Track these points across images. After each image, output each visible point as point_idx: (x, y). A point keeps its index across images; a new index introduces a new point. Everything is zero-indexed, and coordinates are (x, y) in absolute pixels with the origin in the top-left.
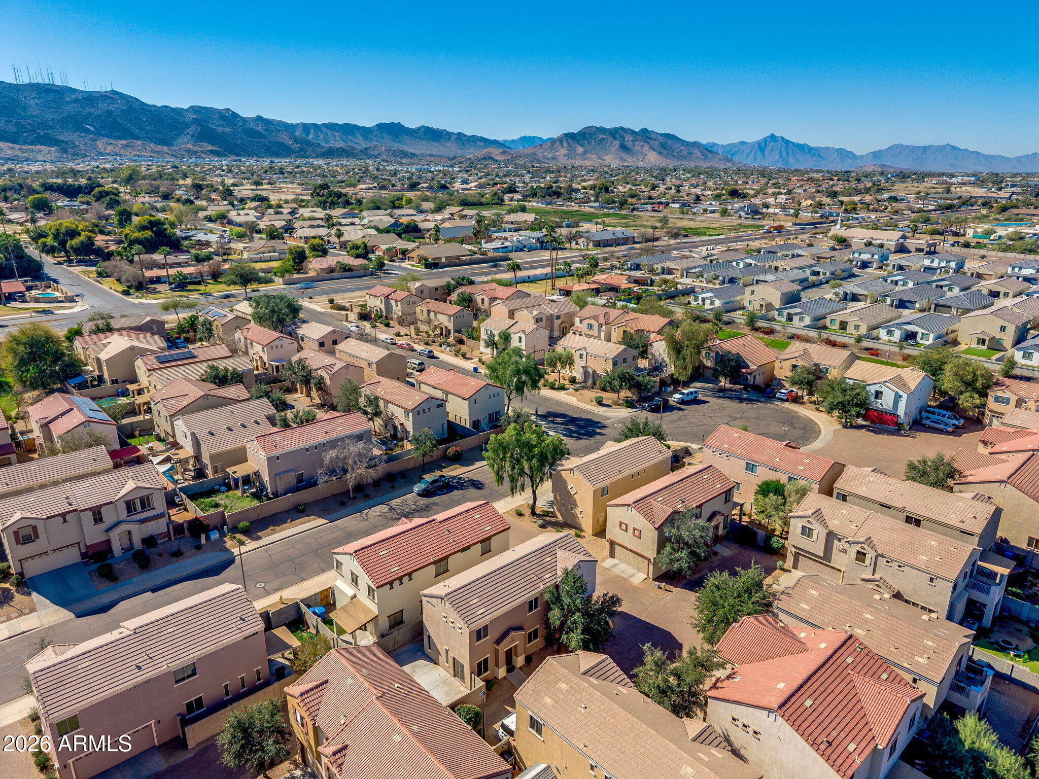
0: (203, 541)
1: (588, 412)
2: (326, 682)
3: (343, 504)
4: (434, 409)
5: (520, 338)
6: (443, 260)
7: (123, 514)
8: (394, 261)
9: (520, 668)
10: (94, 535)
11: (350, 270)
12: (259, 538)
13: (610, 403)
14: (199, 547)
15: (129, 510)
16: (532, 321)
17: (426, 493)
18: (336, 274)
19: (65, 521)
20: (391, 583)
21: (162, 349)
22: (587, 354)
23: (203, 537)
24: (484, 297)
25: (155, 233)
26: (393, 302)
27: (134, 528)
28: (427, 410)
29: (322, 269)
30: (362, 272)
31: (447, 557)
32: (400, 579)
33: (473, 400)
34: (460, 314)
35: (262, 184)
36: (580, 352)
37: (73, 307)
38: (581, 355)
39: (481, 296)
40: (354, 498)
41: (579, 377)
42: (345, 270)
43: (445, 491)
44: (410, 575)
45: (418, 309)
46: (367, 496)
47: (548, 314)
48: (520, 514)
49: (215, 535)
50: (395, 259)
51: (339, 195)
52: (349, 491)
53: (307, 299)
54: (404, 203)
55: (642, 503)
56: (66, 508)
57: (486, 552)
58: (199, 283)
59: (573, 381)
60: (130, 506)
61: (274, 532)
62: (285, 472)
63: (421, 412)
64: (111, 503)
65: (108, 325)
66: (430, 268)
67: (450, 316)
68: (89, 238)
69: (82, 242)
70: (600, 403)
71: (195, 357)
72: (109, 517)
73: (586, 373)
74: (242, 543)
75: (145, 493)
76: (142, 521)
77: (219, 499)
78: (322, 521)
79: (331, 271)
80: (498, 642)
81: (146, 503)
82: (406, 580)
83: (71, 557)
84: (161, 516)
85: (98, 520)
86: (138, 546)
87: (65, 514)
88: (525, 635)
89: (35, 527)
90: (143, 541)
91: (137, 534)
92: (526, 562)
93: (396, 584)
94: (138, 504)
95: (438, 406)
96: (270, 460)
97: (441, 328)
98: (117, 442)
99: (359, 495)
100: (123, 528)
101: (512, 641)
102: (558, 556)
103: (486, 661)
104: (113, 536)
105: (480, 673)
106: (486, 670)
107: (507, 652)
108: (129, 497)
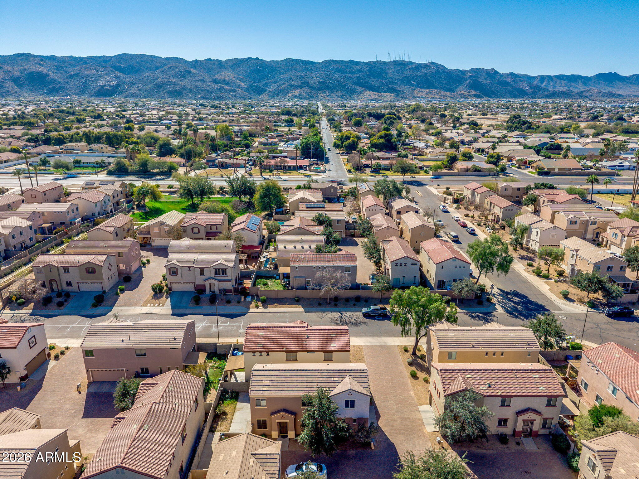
0: (242, 300)
1: (548, 299)
2: (157, 384)
3: (320, 304)
4: (409, 265)
5: (537, 232)
6: (556, 170)
7: (213, 275)
8: (520, 168)
9: (290, 439)
10: (200, 281)
11: (480, 171)
12: (267, 307)
13: (575, 298)
14: (239, 302)
15: (216, 274)
16: (566, 222)
17: (367, 316)
18: (469, 173)
19: (189, 270)
20: (254, 352)
21: (318, 201)
22: (577, 255)
23: (243, 297)
24: (545, 199)
25: (386, 140)
26: (476, 194)
27: (216, 283)
28: (403, 265)
29: (462, 169)
30: (487, 173)
31: (296, 352)
32: (261, 352)
33: (440, 266)
34: (510, 208)
35: (487, 115)
36: (572, 252)
37: (320, 175)
38: (573, 255)
39: (543, 198)
40: (330, 303)
41: (567, 272)
42: (475, 171)
43: (381, 318)
44: (268, 352)
45: (486, 200)
46: (336, 305)
47: (583, 219)
48: (406, 351)
49: (249, 299)
50: (522, 167)
51: (524, 123)
52: (327, 299)
53: (436, 186)
54: (572, 129)
55: (447, 373)
56: (191, 264)
57: (328, 360)
58: (388, 170)
59: (561, 274)
60: (217, 271)
61: (276, 307)
62: (299, 277)
63: (399, 265)
64: (208, 267)
65: (310, 185)
66: (542, 175)
67: (501, 208)
68: (353, 141)
69: (349, 143)
70: (566, 296)
71: (324, 208)
72: (207, 274)
73: (573, 270)
74: (257, 307)
75: (225, 267)
76: (220, 281)
77: (270, 282)
78: (302, 310)
79: (467, 170)
80: (272, 414)
81: (224, 272)
82: (264, 354)
83: (191, 288)
84: (230, 281)
85: (202, 274)
86: (217, 292)
87: (189, 267)
88: (295, 419)
89: (177, 269)
90: (220, 290)
91: (217, 286)
92: (319, 374)
93: (257, 354)
94: (221, 271)
95: (413, 264)
96: (292, 268)
97: (495, 216)
98: (255, 242)
99: (333, 303)
100: (212, 281)
101: (283, 417)
102: (344, 380)
103: (265, 422)
104: (207, 284)
105: (259, 427)
106: (265, 427)
107: (279, 423)
108: (216, 267)
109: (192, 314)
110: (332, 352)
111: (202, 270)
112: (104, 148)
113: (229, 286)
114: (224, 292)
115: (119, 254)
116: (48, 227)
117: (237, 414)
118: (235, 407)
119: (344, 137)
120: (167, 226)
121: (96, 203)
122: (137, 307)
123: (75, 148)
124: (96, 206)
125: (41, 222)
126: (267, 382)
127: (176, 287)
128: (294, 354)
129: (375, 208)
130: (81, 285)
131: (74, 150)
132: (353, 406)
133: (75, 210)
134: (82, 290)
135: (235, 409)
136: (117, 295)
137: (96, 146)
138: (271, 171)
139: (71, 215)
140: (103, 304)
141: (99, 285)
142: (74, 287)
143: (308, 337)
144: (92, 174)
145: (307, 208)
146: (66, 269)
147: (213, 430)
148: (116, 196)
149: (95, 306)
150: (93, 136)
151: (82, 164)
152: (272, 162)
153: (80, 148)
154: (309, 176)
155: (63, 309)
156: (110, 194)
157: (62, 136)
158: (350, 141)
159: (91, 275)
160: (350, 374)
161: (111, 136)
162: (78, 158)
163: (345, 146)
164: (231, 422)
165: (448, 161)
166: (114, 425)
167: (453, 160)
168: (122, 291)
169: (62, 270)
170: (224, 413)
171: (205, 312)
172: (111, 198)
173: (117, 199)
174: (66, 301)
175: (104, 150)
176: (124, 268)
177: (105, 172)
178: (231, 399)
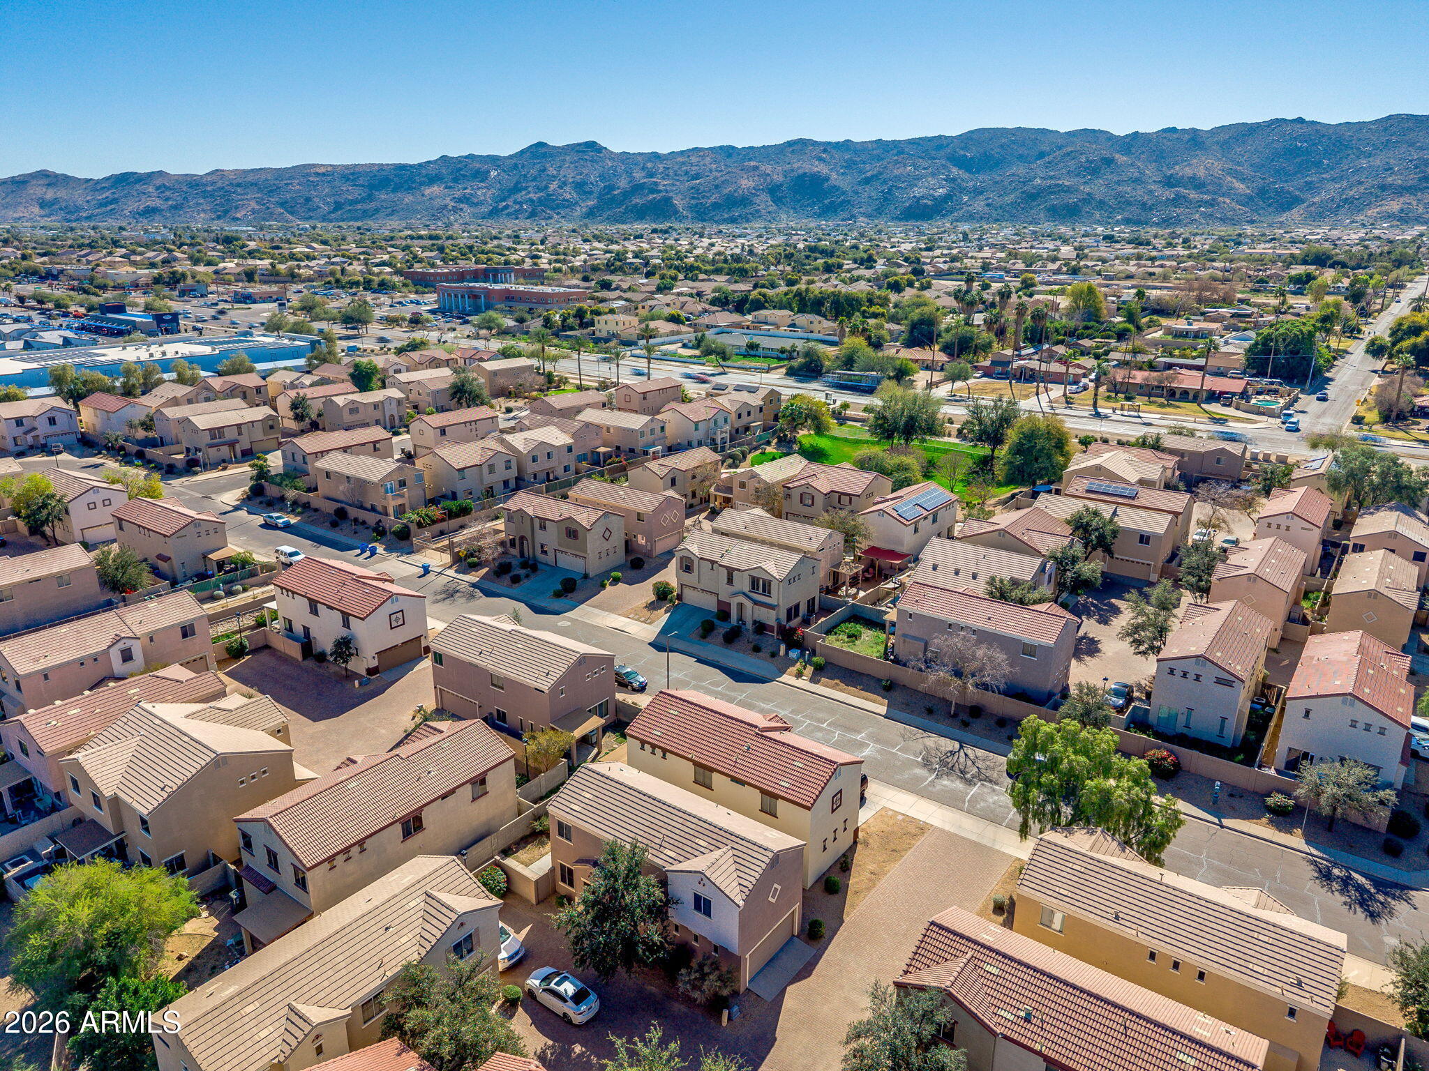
0: (782, 652)
3: (930, 711)
4: (1209, 682)
7: (747, 587)
10: (725, 592)
12: (817, 682)
14: (774, 655)
15: (753, 586)
19: (712, 569)
20: (643, 742)
23: (784, 647)
27: (748, 604)
28: (1191, 676)
31: (715, 772)
32: (654, 746)
37: (1256, 422)
44: (665, 751)
46: (966, 724)
49: (794, 654)
55: (945, 938)
56: (717, 558)
57: (769, 812)
60: (754, 582)
61: (834, 686)
62: (914, 639)
63: (1178, 673)
64: (740, 570)
71: (1133, 498)
72: (738, 583)
74: (800, 675)
75: (769, 578)
76: (756, 603)
77: (865, 633)
78: (883, 710)
80: (578, 861)
81: (767, 589)
82: (659, 753)
83: (710, 604)
84: (774, 608)
85: (730, 581)
86: (749, 624)
87: (713, 562)
89: (693, 562)
90: (755, 622)
91: (752, 613)
92: (681, 820)
93: (648, 748)
94: (761, 584)
95: (1219, 681)
96: (901, 613)
98: (902, 545)
99: (963, 716)
100: (742, 599)
102: (716, 852)
103: (570, 872)
104: (735, 603)
105: (563, 879)
106: (571, 883)
108: (753, 573)
109: (681, 652)
110: (777, 797)
111: (731, 571)
112: (816, 323)
113: (769, 617)
114: (760, 628)
115: (639, 517)
116: (604, 454)
120: (760, 481)
121: (697, 424)
122: (613, 615)
123: (769, 320)
124: (697, 429)
125: (599, 442)
126: (588, 795)
127: (691, 597)
128: (707, 773)
129: (1289, 522)
130: (559, 554)
131: (766, 323)
132: (706, 912)
133: (658, 430)
134: (560, 564)
136: (603, 586)
137: (803, 318)
138: (1128, 399)
139: (649, 438)
140: (570, 595)
141: (581, 561)
142: (550, 558)
143: (749, 749)
144: (761, 370)
145: (1088, 491)
146: (543, 523)
148: (744, 414)
149: (558, 595)
151: (760, 351)
152: (1139, 377)
153: (777, 320)
154: (1221, 421)
155: (516, 590)
156: (735, 409)
157: (764, 296)
159: (572, 541)
161: (842, 300)
162: (756, 340)
166: (339, 768)
168: (616, 581)
169: (537, 523)
170: (547, 834)
171: (703, 655)
172: (734, 416)
173: (745, 420)
174: (527, 576)
175: (816, 327)
176: (643, 542)
177: (784, 370)
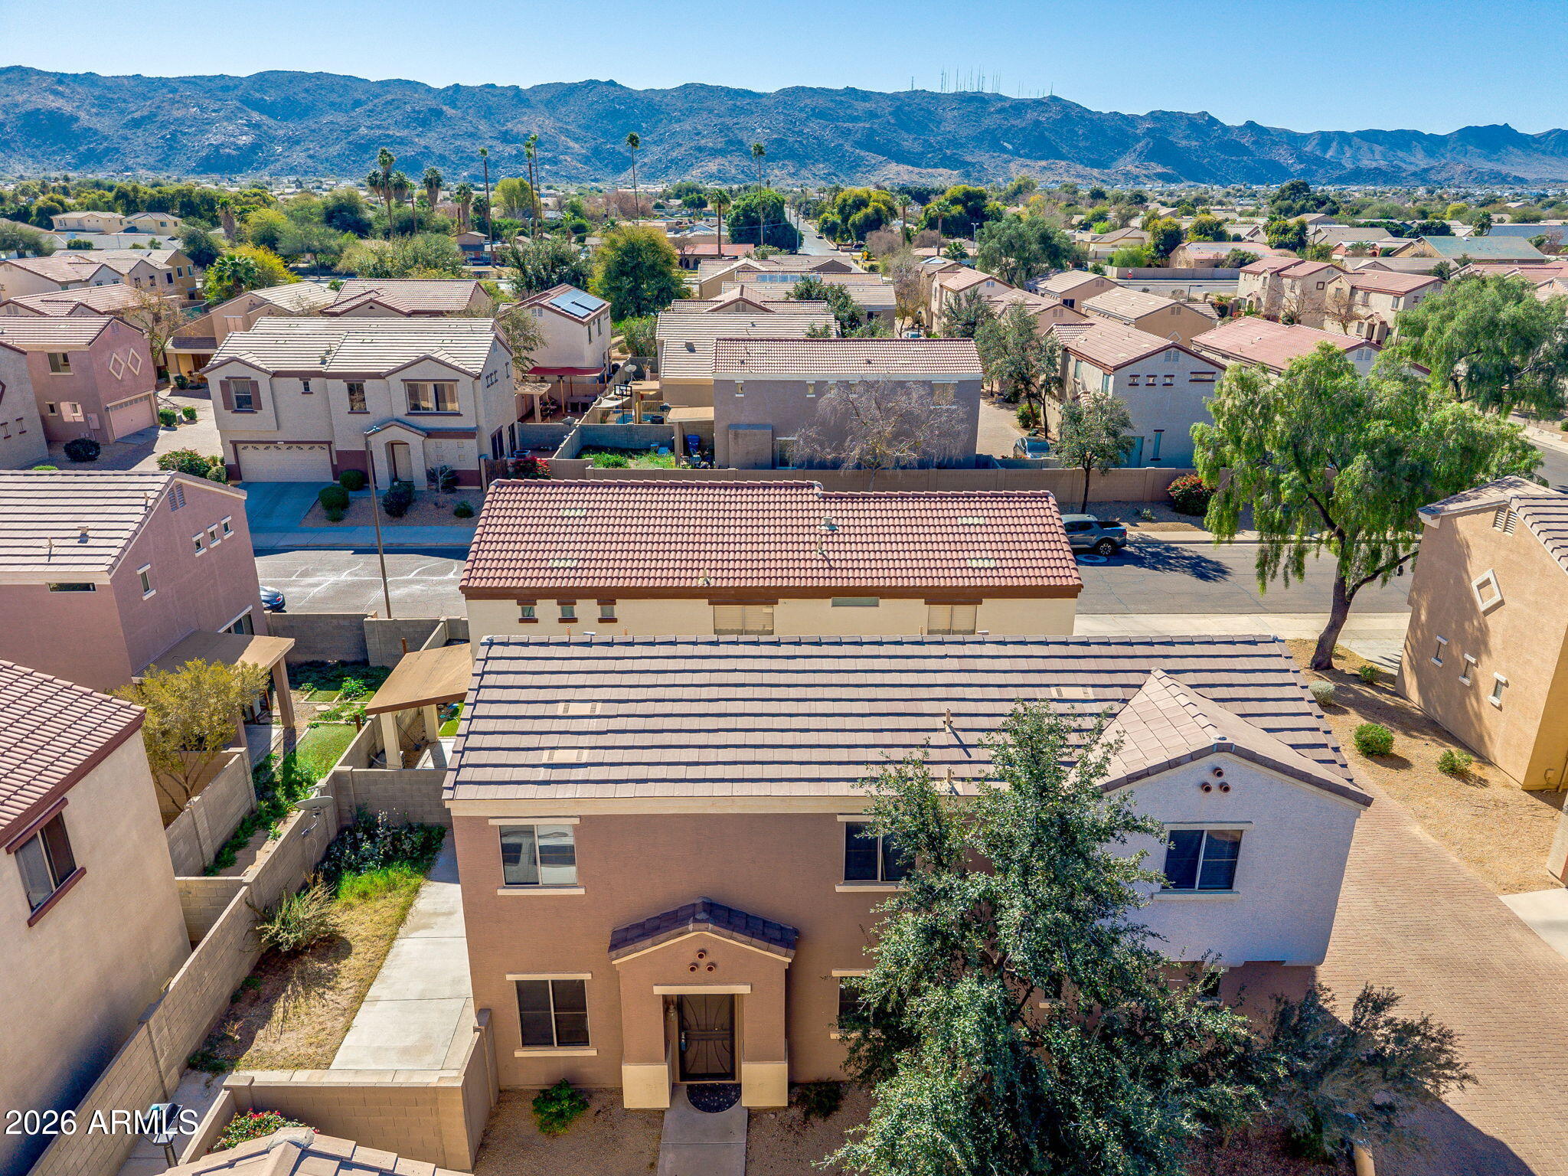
4: (1181, 382)
7: (400, 407)
9: (754, 1116)
10: (349, 434)
15: (413, 403)
18: (1222, 270)
19: (307, 389)
20: (527, 598)
25: (968, 211)
26: (1287, 282)
27: (415, 440)
28: (1159, 381)
31: (770, 597)
32: (567, 597)
42: (1242, 264)
43: (1104, 560)
44: (607, 597)
45: (1331, 288)
51: (1321, 202)
56: (314, 365)
60: (414, 393)
62: (750, 426)
63: (1142, 381)
64: (378, 375)
67: (1397, 295)
69: (867, 216)
72: (376, 405)
75: (446, 374)
76: (430, 434)
77: (633, 463)
79: (1217, 263)
80: (624, 938)
81: (445, 399)
82: (587, 610)
83: (314, 465)
84: (469, 434)
85: (358, 401)
86: (421, 482)
87: (305, 377)
88: (789, 973)
89: (255, 384)
90: (431, 476)
91: (420, 456)
93: (548, 610)
94: (431, 393)
95: (1197, 378)
96: (722, 388)
97: (1372, 327)
100: (396, 433)
101: (702, 963)
102: (1139, 699)
103: (572, 997)
104: (378, 445)
105: (534, 1035)
106: (575, 1034)
107: (675, 1006)
108: (411, 374)
110: (972, 597)
111: (355, 386)
112: (170, 225)
113: (463, 454)
115: (55, 361)
117: (408, 947)
118: (406, 908)
119: (850, 201)
120: (275, 310)
123: (88, 225)
126: (585, 709)
127: (259, 464)
128: (757, 609)
131: (83, 230)
132: (1222, 877)
135: (402, 920)
137: (147, 218)
143: (832, 528)
147: (223, 1053)
150: (143, 201)
153: (101, 225)
156: (125, 271)
158: (870, 210)
160: (1171, 664)
163: (853, 224)
164: (360, 998)
165: (1157, 246)
167: (1171, 241)
170: (332, 945)
171: (362, 543)
176: (77, 416)
178: (387, 861)
